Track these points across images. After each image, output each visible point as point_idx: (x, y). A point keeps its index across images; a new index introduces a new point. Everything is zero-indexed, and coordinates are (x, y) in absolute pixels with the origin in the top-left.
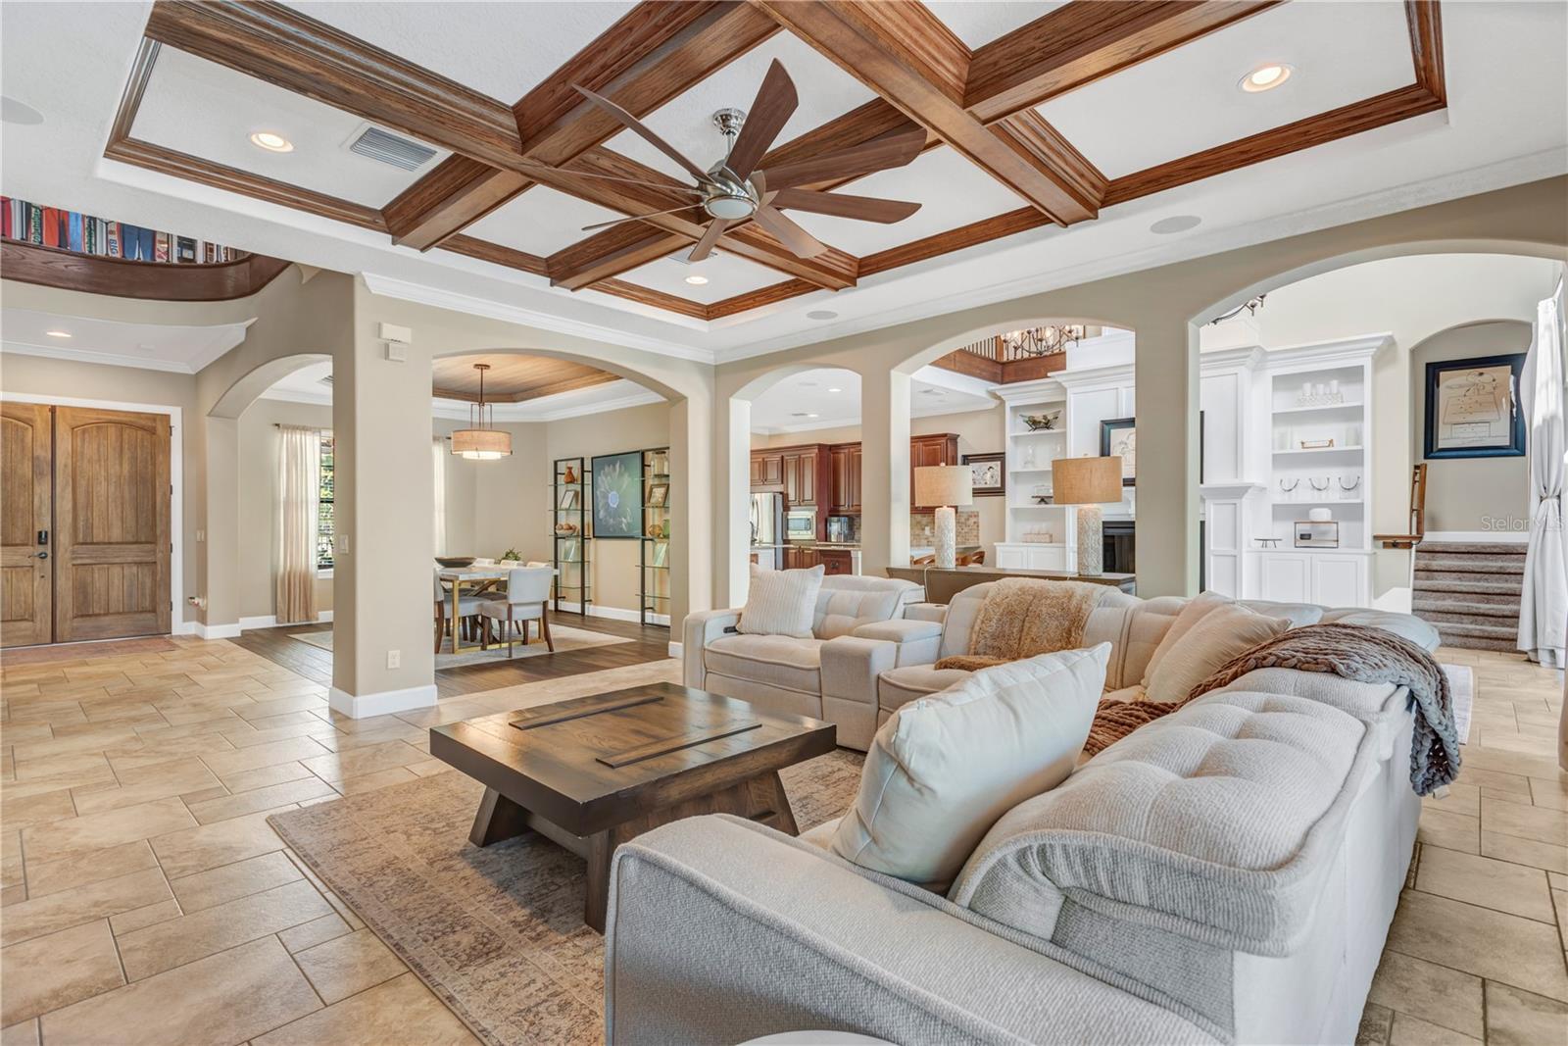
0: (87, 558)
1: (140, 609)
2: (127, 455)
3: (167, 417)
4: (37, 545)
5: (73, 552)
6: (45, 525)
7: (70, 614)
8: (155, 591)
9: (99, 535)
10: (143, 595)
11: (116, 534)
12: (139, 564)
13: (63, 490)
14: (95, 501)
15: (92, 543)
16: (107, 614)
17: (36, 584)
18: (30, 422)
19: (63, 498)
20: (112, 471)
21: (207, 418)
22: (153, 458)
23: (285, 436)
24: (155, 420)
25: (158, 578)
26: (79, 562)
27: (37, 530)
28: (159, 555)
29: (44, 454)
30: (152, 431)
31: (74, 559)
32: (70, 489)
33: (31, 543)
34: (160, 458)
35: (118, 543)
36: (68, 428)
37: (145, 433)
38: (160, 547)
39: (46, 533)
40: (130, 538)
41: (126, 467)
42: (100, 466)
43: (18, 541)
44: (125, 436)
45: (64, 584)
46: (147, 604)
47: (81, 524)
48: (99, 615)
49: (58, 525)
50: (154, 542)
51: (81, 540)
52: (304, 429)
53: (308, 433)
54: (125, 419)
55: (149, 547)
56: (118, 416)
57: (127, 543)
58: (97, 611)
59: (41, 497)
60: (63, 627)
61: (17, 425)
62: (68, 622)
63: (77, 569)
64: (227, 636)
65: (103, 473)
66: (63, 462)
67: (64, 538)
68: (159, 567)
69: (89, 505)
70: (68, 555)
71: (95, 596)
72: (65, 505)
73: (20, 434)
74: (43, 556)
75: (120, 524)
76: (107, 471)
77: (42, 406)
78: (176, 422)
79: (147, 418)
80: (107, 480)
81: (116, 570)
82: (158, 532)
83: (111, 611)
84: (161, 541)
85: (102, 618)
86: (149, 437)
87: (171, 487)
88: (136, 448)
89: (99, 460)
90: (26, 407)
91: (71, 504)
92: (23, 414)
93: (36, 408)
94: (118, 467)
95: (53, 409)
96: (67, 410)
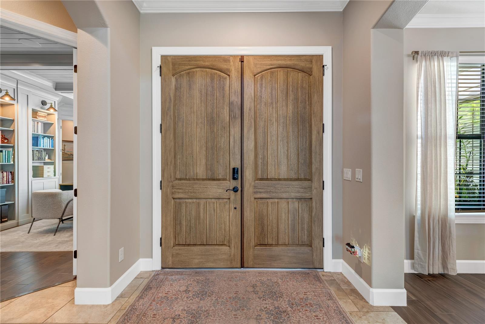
0: (264, 192)
1: (300, 243)
2: (291, 97)
3: (320, 58)
4: (232, 180)
5: (255, 187)
6: (236, 164)
7: (253, 243)
8: (311, 227)
9: (272, 173)
10: (303, 229)
11: (283, 172)
12: (300, 199)
13: (248, 131)
14: (269, 140)
15: (267, 179)
16: (277, 245)
17: (231, 214)
18: (227, 72)
19: (248, 139)
20: (280, 113)
21: (372, 31)
22: (310, 98)
23: (424, 63)
24: (311, 62)
25: (313, 214)
26: (258, 196)
27: (232, 167)
28: (314, 192)
29: (236, 99)
30: (308, 72)
31: (255, 193)
32: (253, 129)
33: (228, 179)
34: (315, 98)
35: (285, 180)
36: (251, 75)
37: (304, 74)
38: (315, 184)
39: (238, 169)
40: (294, 176)
41: (290, 107)
42: (273, 108)
43: (220, 177)
44: (290, 80)
45: (249, 215)
46: (305, 238)
47: (260, 161)
48: (271, 245)
49: (245, 161)
50: (310, 180)
51: (260, 176)
52: (442, 54)
53: (445, 58)
54: (289, 63)
55: (306, 183)
56: (285, 60)
57: (291, 180)
58: (270, 242)
59: (234, 138)
60: (249, 253)
61: (220, 76)
62: (252, 250)
63: (257, 202)
64: (391, 306)
65: (274, 115)
66: (248, 106)
67: (248, 174)
68: (314, 204)
69: (265, 144)
70: (251, 190)
71: (270, 228)
72: (249, 145)
73: (222, 83)
74: (235, 190)
75: (286, 161)
76: (277, 112)
77: (235, 56)
78: (327, 61)
79: (306, 60)
80: (277, 121)
81: (283, 204)
82: (314, 170)
83: (280, 243)
84: (315, 178)
85: (274, 248)
86: (307, 77)
87: (323, 125)
88: (297, 90)
89: (272, 103)
90: (225, 59)
91: (253, 144)
92: (224, 66)
93: (231, 59)
94: (285, 108)
95: (242, 59)
96: (251, 59)
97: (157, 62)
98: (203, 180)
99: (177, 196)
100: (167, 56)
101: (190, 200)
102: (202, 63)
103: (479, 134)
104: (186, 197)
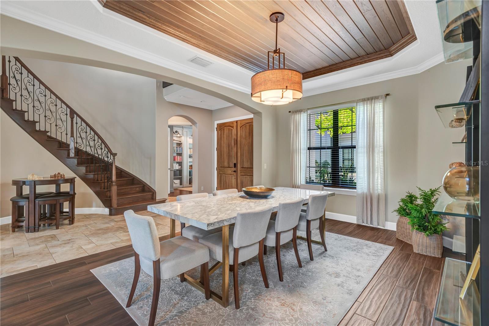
0: (243, 173)
5: (240, 171)
6: (235, 161)
9: (245, 166)
14: (244, 152)
15: (244, 168)
17: (234, 181)
18: (233, 127)
19: (239, 152)
20: (248, 141)
27: (234, 163)
29: (235, 137)
31: (241, 173)
32: (240, 148)
33: (233, 167)
35: (249, 168)
36: (239, 127)
39: (236, 163)
42: (245, 140)
43: (231, 166)
44: (251, 128)
45: (239, 181)
47: (242, 161)
49: (238, 160)
51: (242, 166)
53: (301, 113)
54: (250, 121)
59: (235, 152)
61: (231, 128)
63: (241, 176)
65: (246, 143)
66: (239, 139)
67: (239, 166)
69: (243, 154)
73: (231, 131)
74: (235, 171)
80: (247, 145)
89: (245, 138)
90: (232, 122)
91: (240, 154)
92: (232, 125)
93: (234, 122)
94: (249, 139)
95: (237, 122)
96: (240, 121)
97: (216, 126)
98: (227, 167)
99: (220, 173)
100: (218, 124)
101: (223, 175)
102: (226, 125)
103: (330, 146)
104: (223, 173)
